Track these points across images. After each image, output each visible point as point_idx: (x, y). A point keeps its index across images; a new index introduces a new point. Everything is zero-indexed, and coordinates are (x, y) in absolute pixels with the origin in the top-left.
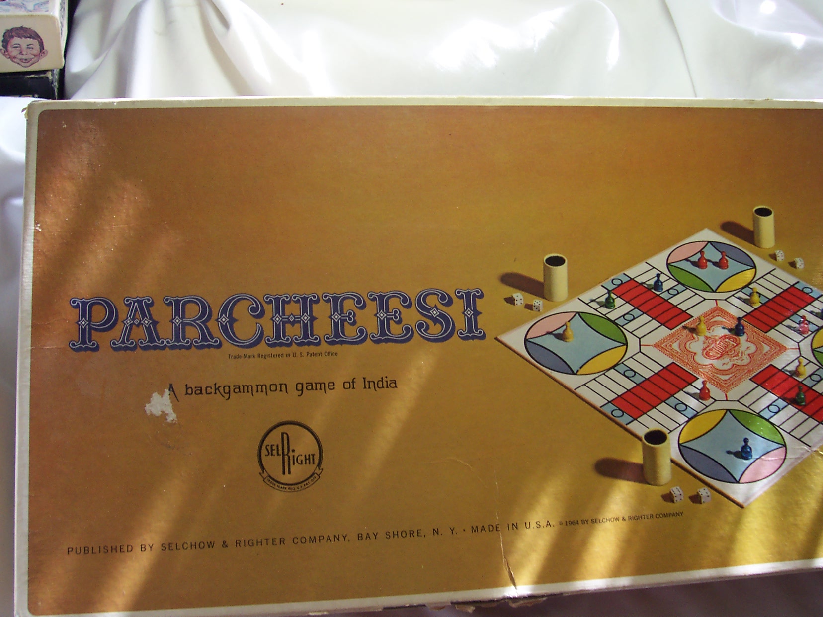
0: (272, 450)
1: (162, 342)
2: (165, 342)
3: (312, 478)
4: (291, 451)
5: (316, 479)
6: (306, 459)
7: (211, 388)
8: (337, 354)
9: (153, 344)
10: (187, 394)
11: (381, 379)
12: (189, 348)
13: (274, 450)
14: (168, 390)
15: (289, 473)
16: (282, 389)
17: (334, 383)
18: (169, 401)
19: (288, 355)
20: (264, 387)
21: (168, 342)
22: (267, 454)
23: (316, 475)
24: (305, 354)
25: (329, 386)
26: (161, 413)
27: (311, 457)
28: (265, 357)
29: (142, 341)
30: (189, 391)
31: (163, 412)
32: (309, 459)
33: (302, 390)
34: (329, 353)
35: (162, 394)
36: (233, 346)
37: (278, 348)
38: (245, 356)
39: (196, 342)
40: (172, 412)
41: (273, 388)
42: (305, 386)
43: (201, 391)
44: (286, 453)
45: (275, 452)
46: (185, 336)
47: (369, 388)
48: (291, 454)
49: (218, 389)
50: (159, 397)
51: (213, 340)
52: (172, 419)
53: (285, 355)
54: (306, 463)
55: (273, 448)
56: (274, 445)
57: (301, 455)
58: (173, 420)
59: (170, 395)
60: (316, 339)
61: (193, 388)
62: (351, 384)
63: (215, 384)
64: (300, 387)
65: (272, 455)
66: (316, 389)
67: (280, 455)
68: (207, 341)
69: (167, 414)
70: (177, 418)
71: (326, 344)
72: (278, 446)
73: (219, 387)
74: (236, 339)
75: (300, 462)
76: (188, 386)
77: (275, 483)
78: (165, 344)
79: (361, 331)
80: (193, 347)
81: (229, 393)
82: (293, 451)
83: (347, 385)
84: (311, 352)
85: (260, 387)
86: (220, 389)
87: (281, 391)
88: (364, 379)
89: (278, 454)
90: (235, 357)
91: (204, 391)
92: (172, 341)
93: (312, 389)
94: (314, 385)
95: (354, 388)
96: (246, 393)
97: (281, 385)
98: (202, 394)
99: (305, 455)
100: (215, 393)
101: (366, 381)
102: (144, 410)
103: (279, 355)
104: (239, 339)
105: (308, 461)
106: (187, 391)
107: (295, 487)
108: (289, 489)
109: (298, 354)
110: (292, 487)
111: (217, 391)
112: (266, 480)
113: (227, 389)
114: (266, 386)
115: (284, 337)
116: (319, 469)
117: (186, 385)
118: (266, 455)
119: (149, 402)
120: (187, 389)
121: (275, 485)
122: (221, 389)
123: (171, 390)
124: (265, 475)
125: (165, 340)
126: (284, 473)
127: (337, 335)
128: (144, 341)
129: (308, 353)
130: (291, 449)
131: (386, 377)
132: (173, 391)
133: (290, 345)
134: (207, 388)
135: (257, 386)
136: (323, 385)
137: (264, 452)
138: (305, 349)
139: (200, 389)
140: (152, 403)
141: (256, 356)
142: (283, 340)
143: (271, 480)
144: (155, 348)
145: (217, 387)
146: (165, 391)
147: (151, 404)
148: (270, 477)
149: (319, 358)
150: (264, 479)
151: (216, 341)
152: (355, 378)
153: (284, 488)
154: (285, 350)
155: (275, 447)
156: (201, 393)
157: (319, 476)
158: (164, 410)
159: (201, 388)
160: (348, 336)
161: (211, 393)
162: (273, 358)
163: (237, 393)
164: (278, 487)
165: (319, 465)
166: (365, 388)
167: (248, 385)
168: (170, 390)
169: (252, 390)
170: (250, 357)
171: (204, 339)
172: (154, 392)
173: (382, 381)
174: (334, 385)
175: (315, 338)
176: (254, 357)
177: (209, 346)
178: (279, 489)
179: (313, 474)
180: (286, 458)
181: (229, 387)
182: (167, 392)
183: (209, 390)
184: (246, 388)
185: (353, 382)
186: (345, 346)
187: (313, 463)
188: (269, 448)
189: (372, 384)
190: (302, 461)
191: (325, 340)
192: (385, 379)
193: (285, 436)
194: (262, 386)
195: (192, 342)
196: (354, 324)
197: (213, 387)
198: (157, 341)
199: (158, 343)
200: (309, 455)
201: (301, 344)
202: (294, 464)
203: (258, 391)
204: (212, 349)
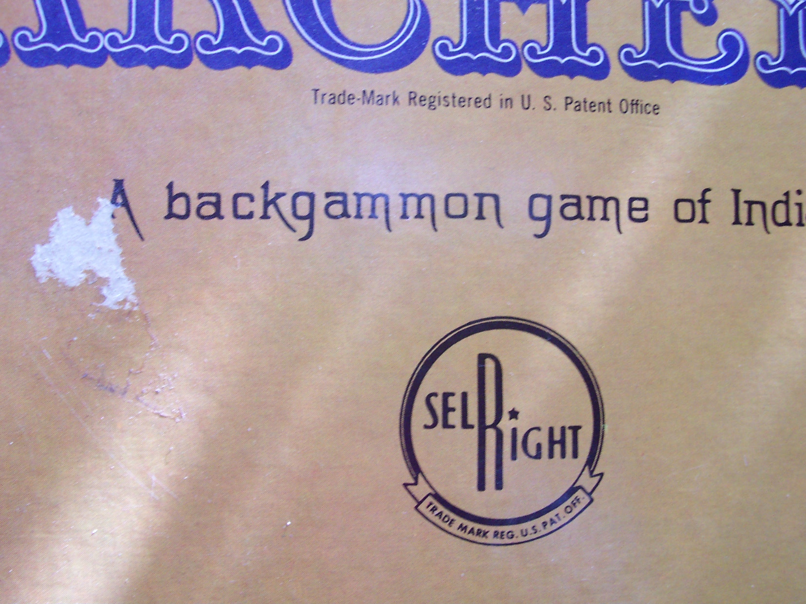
0: (447, 410)
1: (94, 41)
2: (104, 42)
3: (568, 502)
4: (506, 416)
5: (579, 507)
6: (552, 442)
7: (252, 199)
8: (656, 108)
9: (63, 47)
10: (170, 215)
11: (784, 198)
12: (182, 62)
13: (453, 410)
14: (108, 202)
15: (499, 485)
16: (485, 214)
17: (645, 201)
18: (113, 237)
19: (508, 102)
20: (426, 202)
21: (113, 42)
22: (430, 422)
23: (579, 494)
24: (558, 102)
25: (631, 209)
26: (83, 276)
27: (569, 434)
28: (430, 102)
29: (28, 33)
30: (179, 207)
31: (91, 273)
32: (562, 442)
33: (548, 218)
34: (635, 103)
35: (87, 214)
36: (328, 62)
37: (474, 76)
38: (368, 97)
39: (206, 44)
40: (120, 272)
41: (456, 205)
42: (557, 204)
43: (217, 205)
44: (490, 419)
45: (455, 418)
46: (170, 24)
47: (750, 223)
48: (506, 424)
49: (273, 202)
50: (79, 221)
51: (262, 40)
52: (118, 296)
53: (495, 103)
54: (551, 455)
55: (451, 405)
56: (453, 394)
57: (538, 429)
58: (125, 301)
59: (113, 216)
60: (594, 57)
61: (193, 196)
62: (698, 207)
63: (266, 186)
64: (540, 206)
65: (446, 425)
66: (591, 218)
67: (472, 427)
68: (244, 41)
69: (104, 281)
70: (137, 293)
71: (624, 75)
72: (464, 396)
73: (279, 195)
74: (338, 41)
75: (533, 451)
76: (176, 191)
77: (452, 516)
78: (104, 48)
79: (731, 44)
80: (196, 59)
81: (310, 217)
82: (514, 414)
83: (685, 211)
84: (578, 97)
85: (412, 202)
86: (279, 201)
87: (481, 217)
88: (737, 192)
89: (465, 425)
90: (333, 100)
91: (226, 208)
92: (125, 38)
93: (579, 216)
94: (585, 204)
95: (704, 221)
96: (365, 221)
97: (481, 196)
98: (221, 218)
99: (551, 430)
100: (265, 216)
101: (743, 197)
102: (30, 264)
103: (477, 101)
104: (348, 42)
105: (557, 448)
106: (170, 206)
107: (516, 529)
108: (496, 534)
109: (537, 102)
110: (506, 529)
111: (271, 209)
112: (422, 507)
113: (303, 203)
114: (432, 198)
115: (496, 41)
116: (591, 472)
117: (170, 187)
118: (426, 427)
119: (46, 240)
120: (172, 199)
121: (452, 522)
122: (285, 204)
123: (120, 200)
124: (421, 490)
125: (105, 34)
126: (481, 486)
127: (658, 50)
128: (35, 36)
129: (568, 100)
130: (507, 408)
131: (799, 192)
132: (126, 204)
133: (511, 70)
134: (236, 197)
135: (405, 197)
136: (611, 205)
137: (420, 415)
138: (561, 85)
139: (213, 199)
140: (57, 240)
141: (404, 98)
142: (492, 54)
143: (441, 508)
144: (69, 58)
145: (271, 196)
146: (98, 205)
147: (53, 245)
148: (437, 496)
149: (600, 117)
150: (420, 503)
151: (272, 45)
152: (708, 190)
153: (479, 532)
154: (495, 83)
155: (455, 402)
156: (218, 215)
157: (590, 494)
158: (95, 266)
159: (218, 196)
160: (691, 55)
161: (250, 216)
162: (458, 108)
163: (335, 217)
164: (462, 528)
165: (592, 460)
166: (737, 222)
167: (375, 193)
168: (114, 201)
169: (387, 211)
170: (381, 101)
171: (233, 34)
172: (61, 208)
173: (787, 203)
174: (646, 208)
175: (593, 52)
176: (395, 100)
177: (249, 60)
178: (465, 536)
179: (572, 490)
180: (491, 434)
181: (311, 196)
182: (105, 207)
183: (244, 206)
184: (366, 202)
185: (704, 201)
186: (684, 86)
187: (575, 455)
188: (437, 403)
189: (757, 209)
190: (539, 446)
191: (622, 64)
192: (794, 199)
193: (490, 365)
194: (420, 198)
195: (193, 42)
196: (709, 18)
197: (259, 194)
198: (77, 38)
199: (79, 44)
200: (563, 429)
201: (546, 70)
202: (514, 457)
203: (404, 216)
204: (259, 69)
